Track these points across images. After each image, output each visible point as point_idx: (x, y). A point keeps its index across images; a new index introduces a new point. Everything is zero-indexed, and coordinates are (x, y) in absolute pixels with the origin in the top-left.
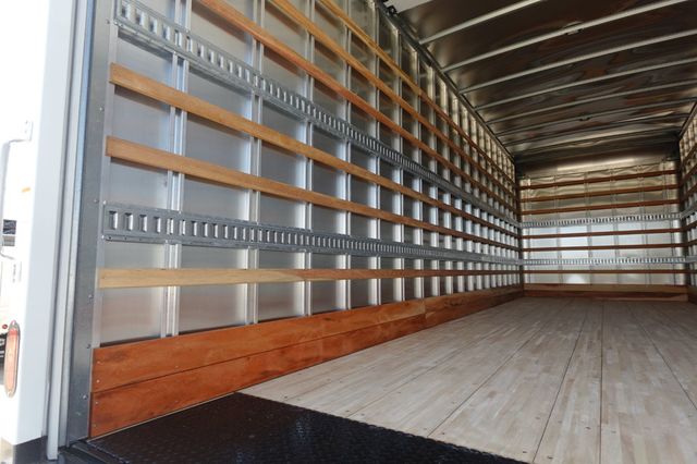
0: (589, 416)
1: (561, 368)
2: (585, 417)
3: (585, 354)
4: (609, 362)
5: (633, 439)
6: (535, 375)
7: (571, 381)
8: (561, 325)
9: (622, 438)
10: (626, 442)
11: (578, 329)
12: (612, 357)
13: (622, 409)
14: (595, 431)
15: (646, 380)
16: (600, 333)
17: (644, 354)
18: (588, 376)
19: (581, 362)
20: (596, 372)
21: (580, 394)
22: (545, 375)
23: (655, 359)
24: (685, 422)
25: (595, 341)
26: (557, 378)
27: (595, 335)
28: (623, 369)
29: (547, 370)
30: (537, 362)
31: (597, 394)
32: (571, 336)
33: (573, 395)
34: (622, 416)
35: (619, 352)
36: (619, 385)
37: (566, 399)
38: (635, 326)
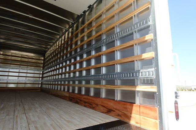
0: (25, 124)
1: (12, 113)
2: (24, 125)
3: (18, 108)
4: (26, 109)
5: (37, 126)
6: (4, 117)
7: (17, 116)
8: (8, 100)
9: (35, 127)
10: (36, 127)
11: (15, 101)
12: (26, 107)
13: (33, 120)
14: (28, 128)
15: (36, 111)
16: (21, 101)
17: (34, 105)
18: (21, 114)
19: (18, 110)
20: (23, 112)
21: (21, 119)
22: (7, 117)
23: (37, 106)
24: (47, 119)
25: (21, 104)
26: (12, 116)
27: (20, 102)
28: (30, 110)
29: (8, 115)
30: (3, 113)
31: (25, 118)
32: (12, 103)
33: (19, 120)
34: (33, 122)
35: (28, 105)
36: (30, 114)
37: (17, 122)
38: (30, 98)
